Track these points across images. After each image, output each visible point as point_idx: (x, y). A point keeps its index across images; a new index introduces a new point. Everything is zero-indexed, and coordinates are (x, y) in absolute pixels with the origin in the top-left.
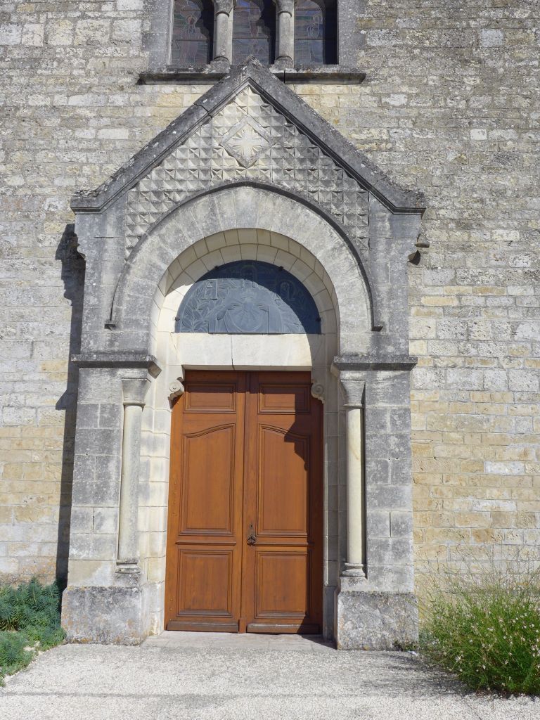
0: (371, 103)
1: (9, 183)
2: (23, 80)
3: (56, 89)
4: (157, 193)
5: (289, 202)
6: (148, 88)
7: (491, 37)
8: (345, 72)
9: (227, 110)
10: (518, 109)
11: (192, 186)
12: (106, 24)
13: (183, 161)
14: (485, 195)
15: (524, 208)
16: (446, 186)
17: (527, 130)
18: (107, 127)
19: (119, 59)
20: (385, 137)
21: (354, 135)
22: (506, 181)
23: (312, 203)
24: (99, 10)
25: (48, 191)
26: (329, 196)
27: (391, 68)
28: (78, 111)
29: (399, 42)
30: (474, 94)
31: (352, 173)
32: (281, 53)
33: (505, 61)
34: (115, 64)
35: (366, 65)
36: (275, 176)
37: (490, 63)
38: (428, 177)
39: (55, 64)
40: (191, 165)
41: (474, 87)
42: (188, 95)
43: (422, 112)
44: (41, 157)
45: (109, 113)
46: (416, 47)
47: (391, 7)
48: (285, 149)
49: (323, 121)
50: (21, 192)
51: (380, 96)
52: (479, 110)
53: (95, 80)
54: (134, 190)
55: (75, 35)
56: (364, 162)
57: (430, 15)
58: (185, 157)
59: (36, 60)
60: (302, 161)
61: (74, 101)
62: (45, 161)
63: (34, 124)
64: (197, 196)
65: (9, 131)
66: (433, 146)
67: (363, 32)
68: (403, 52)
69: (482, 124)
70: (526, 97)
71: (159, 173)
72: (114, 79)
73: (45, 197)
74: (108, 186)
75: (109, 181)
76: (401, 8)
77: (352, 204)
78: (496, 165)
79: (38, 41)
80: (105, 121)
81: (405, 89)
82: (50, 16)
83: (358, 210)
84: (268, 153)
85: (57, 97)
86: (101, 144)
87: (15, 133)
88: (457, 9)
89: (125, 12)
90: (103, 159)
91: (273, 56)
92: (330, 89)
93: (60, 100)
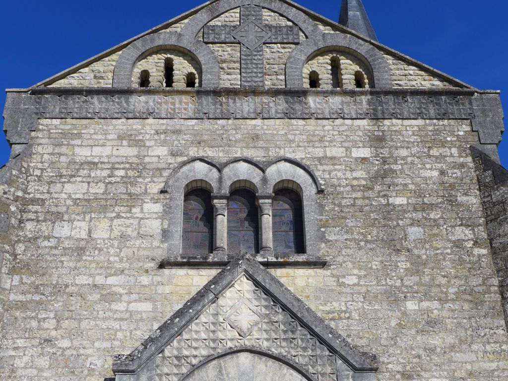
0: (331, 282)
1: (59, 345)
2: (72, 264)
3: (97, 272)
4: (177, 358)
5: (277, 364)
6: (166, 271)
7: (415, 232)
8: (312, 260)
9: (229, 293)
10: (439, 286)
11: (204, 352)
12: (135, 222)
13: (197, 332)
14: (421, 352)
15: (450, 361)
16: (392, 346)
17: (447, 301)
18: (135, 301)
19: (144, 249)
20: (344, 309)
21: (321, 307)
22: (435, 341)
23: (295, 365)
24: (130, 211)
25: (89, 351)
26: (307, 359)
27: (344, 256)
28: (114, 289)
29: (349, 236)
30: (406, 275)
31: (322, 341)
32: (264, 244)
33: (426, 250)
34: (142, 253)
35: (326, 254)
36: (266, 344)
37: (416, 252)
38: (377, 339)
39: (97, 252)
40: (203, 336)
41: (406, 269)
42: (200, 278)
43: (370, 289)
44: (84, 324)
45: (137, 290)
46: (361, 240)
47: (342, 211)
48: (272, 322)
49: (299, 300)
50: (68, 353)
51: (338, 277)
52: (411, 287)
53: (126, 265)
54: (160, 355)
55: (112, 230)
56: (331, 333)
57: (370, 217)
58: (198, 329)
59: (82, 249)
60: (285, 332)
61: (111, 280)
62: (88, 327)
63: (80, 298)
64: (209, 359)
65: (60, 304)
66: (380, 315)
67: (323, 229)
68: (352, 244)
69: (414, 297)
70: (444, 276)
71: (179, 342)
72: (141, 264)
73: (87, 356)
74: (141, 352)
75: (141, 348)
76: (349, 212)
77: (324, 365)
78: (427, 328)
79: (84, 235)
80: (134, 296)
81: (356, 272)
82: (93, 216)
83: (329, 370)
84: (260, 326)
85: (97, 278)
86: (131, 315)
87: (65, 305)
88: (389, 212)
89: (149, 213)
90: (132, 326)
91: (258, 247)
92: (301, 272)
93: (100, 280)
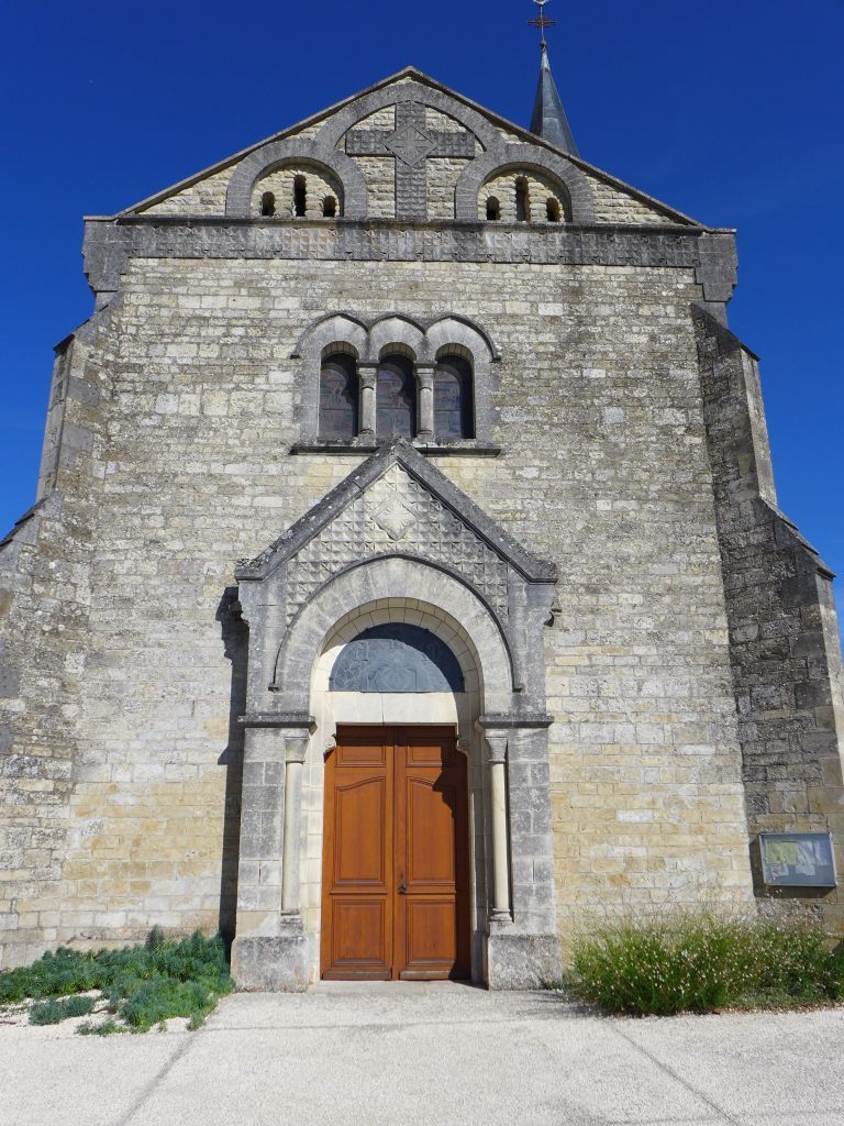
0: (506, 475)
1: (169, 548)
2: (181, 448)
3: (212, 458)
4: (314, 564)
5: (435, 573)
6: (300, 459)
7: (613, 414)
8: (482, 447)
9: (377, 486)
10: (639, 482)
11: (347, 558)
12: (260, 396)
13: (338, 533)
14: (611, 562)
15: (646, 573)
16: (576, 553)
17: (647, 501)
18: (262, 494)
19: (271, 430)
20: (519, 508)
21: (491, 506)
22: (630, 549)
23: (457, 574)
24: (252, 382)
25: (206, 555)
26: (472, 567)
27: (523, 443)
28: (234, 479)
29: (530, 418)
30: (599, 468)
31: (491, 546)
32: (422, 427)
33: (626, 436)
34: (269, 435)
35: (500, 439)
36: (422, 548)
37: (613, 439)
38: (559, 545)
39: (211, 433)
40: (346, 537)
41: (600, 461)
42: (342, 467)
43: (553, 484)
44: (199, 522)
45: (263, 481)
46: (545, 424)
47: (522, 385)
48: (430, 523)
49: (464, 496)
50: (180, 556)
51: (514, 469)
52: (604, 482)
53: (250, 450)
54: (293, 560)
55: (229, 405)
56: (502, 536)
57: (558, 393)
58: (340, 530)
59: (193, 429)
60: (446, 534)
61: (230, 469)
62: (203, 526)
63: (192, 490)
64: (352, 566)
65: (168, 497)
66: (563, 515)
67: (497, 409)
68: (534, 428)
69: (606, 495)
70: (645, 470)
71: (316, 545)
72: (268, 449)
73: (204, 561)
74: (270, 557)
75: (270, 551)
76: (532, 387)
77: (492, 575)
78: (620, 533)
79: (194, 411)
80: (260, 489)
81: (537, 462)
82: (206, 386)
83: (498, 580)
84: (415, 527)
85: (213, 465)
86: (256, 512)
87: (174, 499)
88: (582, 388)
89: (276, 385)
90: (259, 526)
91: (415, 429)
92: (468, 462)
93: (216, 468)
